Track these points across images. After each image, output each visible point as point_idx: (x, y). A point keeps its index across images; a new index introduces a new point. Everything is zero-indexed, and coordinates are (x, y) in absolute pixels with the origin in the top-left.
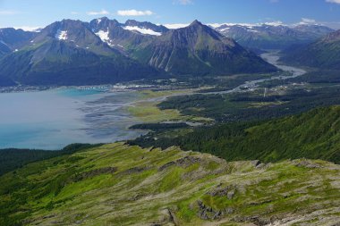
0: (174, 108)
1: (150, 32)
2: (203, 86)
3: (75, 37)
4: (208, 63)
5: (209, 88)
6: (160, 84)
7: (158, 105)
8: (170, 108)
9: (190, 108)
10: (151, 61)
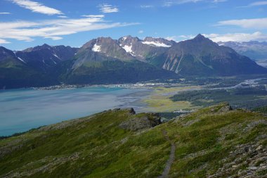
0: (185, 100)
1: (163, 45)
2: (208, 83)
3: (106, 49)
4: (211, 67)
5: (214, 85)
6: (172, 82)
7: (171, 98)
8: (182, 100)
9: (200, 100)
10: (164, 66)
